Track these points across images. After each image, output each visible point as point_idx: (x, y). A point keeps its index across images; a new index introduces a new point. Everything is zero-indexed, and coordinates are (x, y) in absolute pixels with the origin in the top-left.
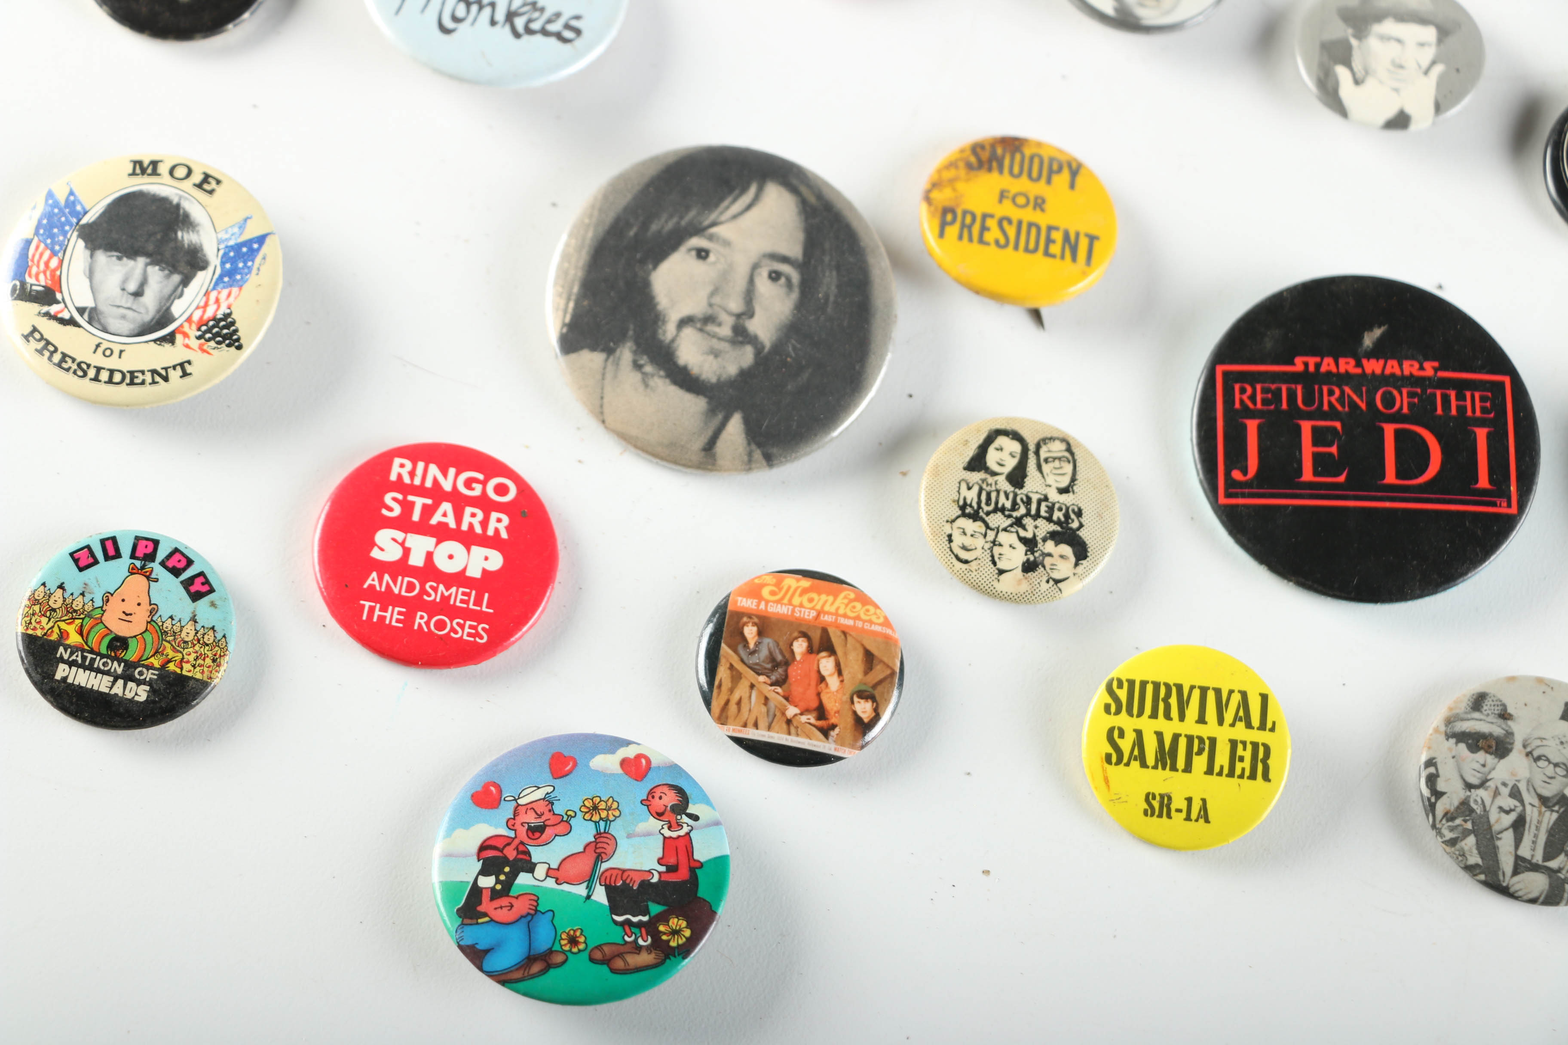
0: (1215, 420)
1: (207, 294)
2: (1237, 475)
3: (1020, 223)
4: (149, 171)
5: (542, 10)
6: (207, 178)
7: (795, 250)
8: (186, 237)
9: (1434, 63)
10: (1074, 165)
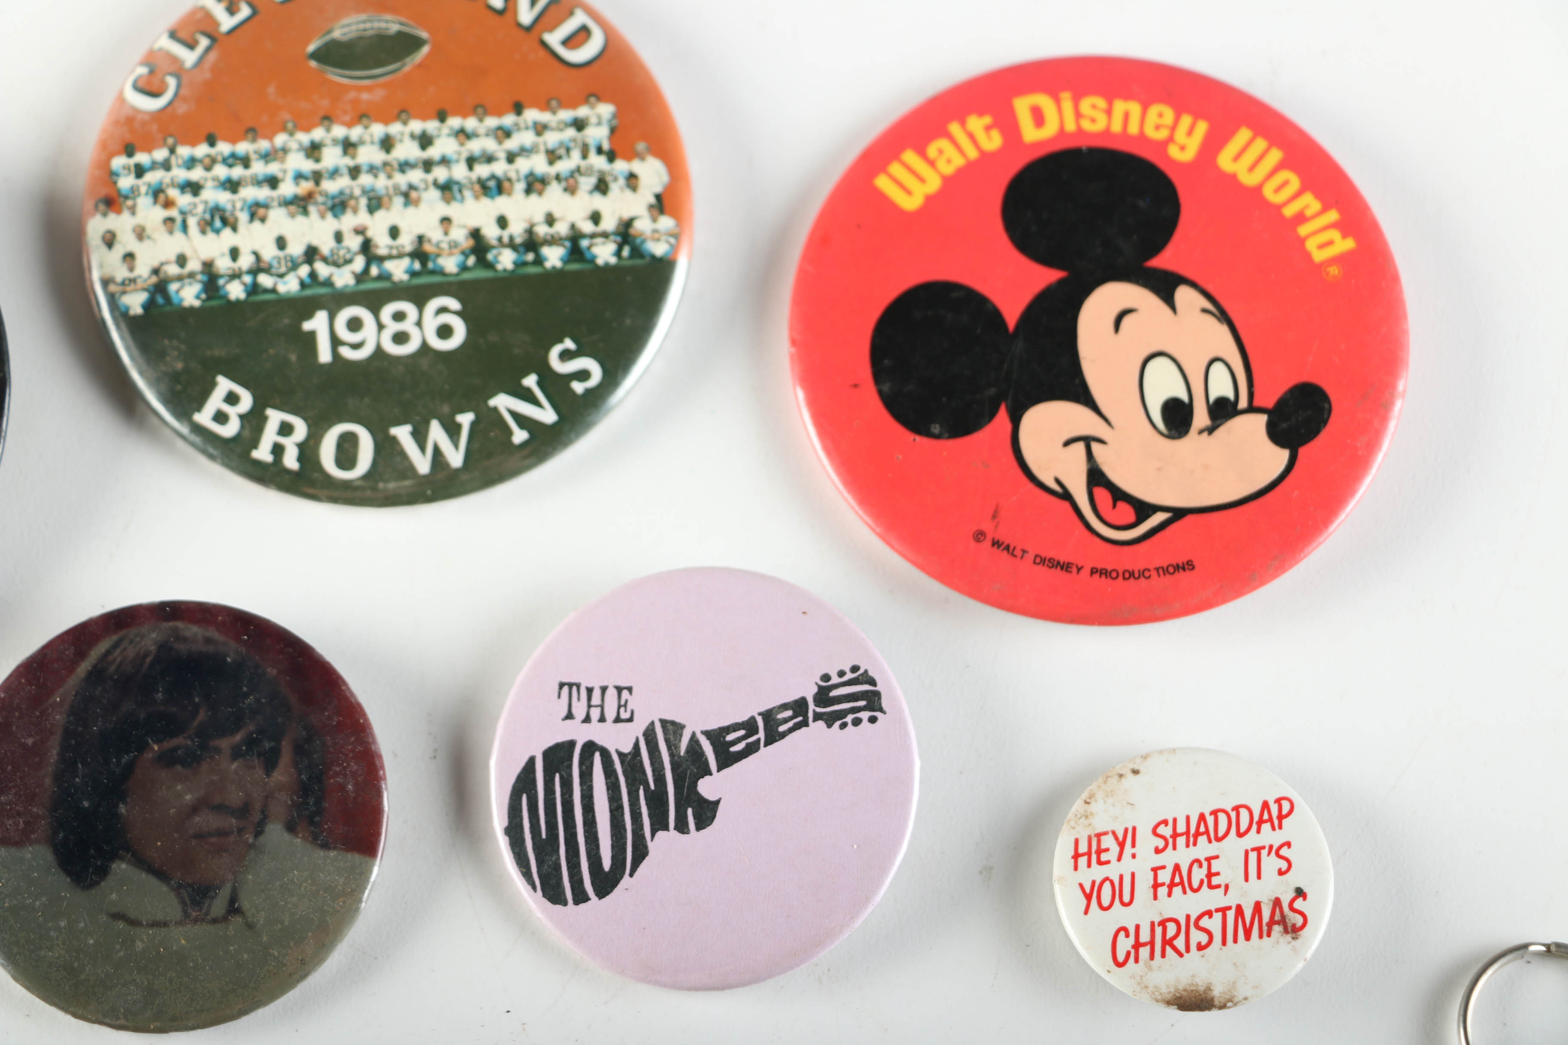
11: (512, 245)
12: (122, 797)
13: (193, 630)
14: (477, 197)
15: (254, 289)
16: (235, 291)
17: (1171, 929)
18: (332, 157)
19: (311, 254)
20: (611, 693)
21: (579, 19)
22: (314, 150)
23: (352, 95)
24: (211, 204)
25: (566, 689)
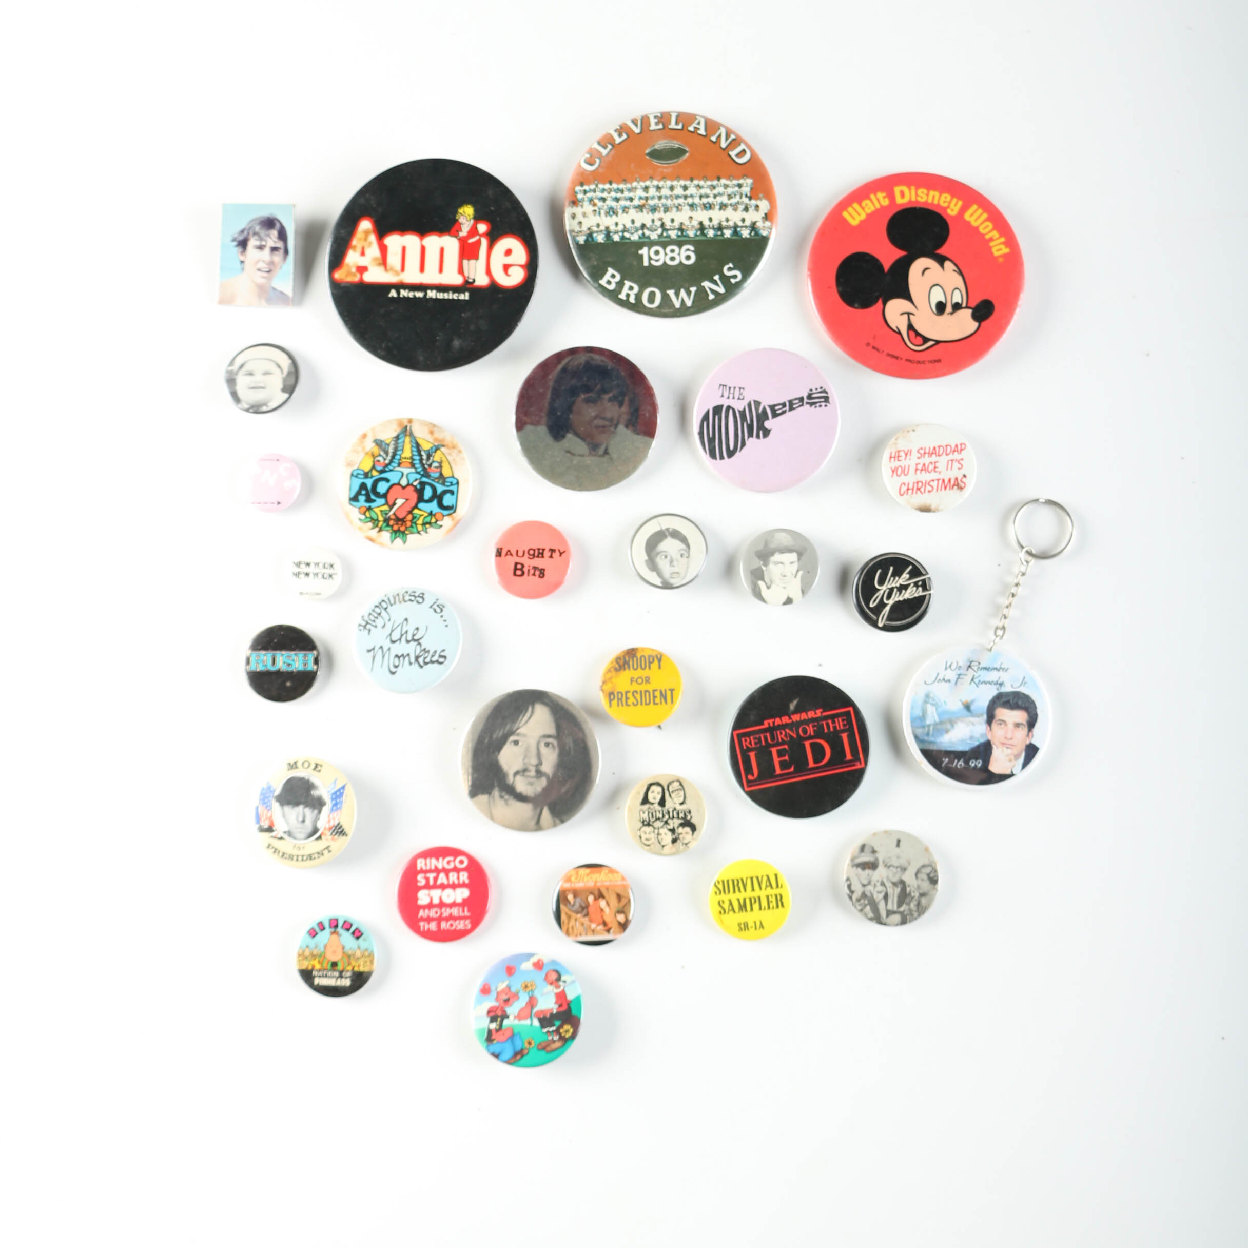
0: (737, 755)
1: (329, 816)
2: (750, 777)
3: (641, 692)
4: (294, 766)
5: (428, 651)
6: (317, 765)
7: (552, 731)
8: (315, 793)
9: (798, 571)
10: (659, 656)
11: (713, 228)
12: (571, 412)
13: (597, 357)
14: (702, 210)
15: (623, 238)
16: (616, 238)
17: (920, 484)
18: (652, 192)
19: (643, 226)
20: (737, 389)
21: (742, 147)
22: (646, 189)
23: (660, 170)
24: (609, 206)
25: (722, 387)
